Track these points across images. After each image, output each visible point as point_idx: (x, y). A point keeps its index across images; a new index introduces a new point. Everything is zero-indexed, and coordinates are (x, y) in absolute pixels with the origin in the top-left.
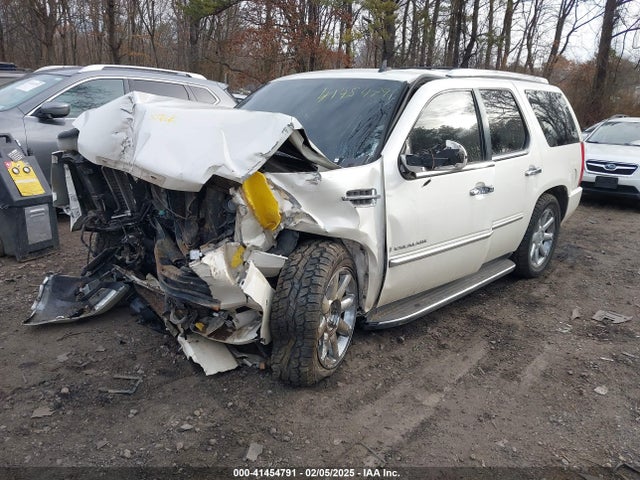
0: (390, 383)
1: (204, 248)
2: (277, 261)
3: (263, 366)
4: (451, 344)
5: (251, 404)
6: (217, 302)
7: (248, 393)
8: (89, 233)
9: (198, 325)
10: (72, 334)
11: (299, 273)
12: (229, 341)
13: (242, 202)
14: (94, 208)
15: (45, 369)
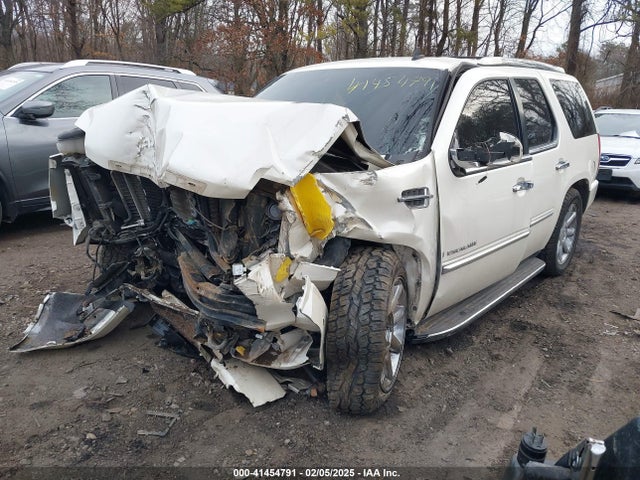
0: (455, 403)
1: (247, 261)
2: (329, 273)
3: (314, 393)
4: (503, 354)
5: (311, 440)
6: (262, 322)
7: (303, 426)
8: (96, 246)
9: (240, 350)
10: (84, 364)
11: (357, 287)
12: (275, 365)
13: (290, 207)
14: (100, 218)
15: (61, 409)
